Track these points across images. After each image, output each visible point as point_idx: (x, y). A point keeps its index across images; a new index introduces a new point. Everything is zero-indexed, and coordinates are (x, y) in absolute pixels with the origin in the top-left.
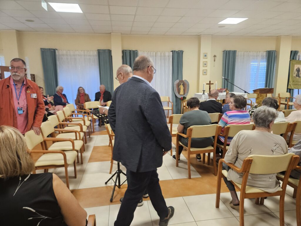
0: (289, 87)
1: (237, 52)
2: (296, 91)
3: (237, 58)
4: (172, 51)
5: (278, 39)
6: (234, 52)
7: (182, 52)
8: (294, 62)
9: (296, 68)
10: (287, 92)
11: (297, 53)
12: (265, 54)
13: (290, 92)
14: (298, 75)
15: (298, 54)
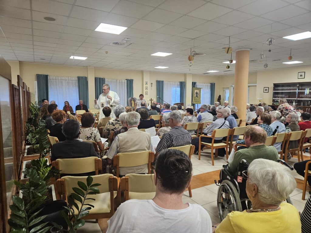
0: (193, 103)
1: (164, 82)
2: (196, 105)
3: (164, 85)
5: (185, 75)
6: (163, 82)
7: (132, 80)
8: (194, 88)
9: (195, 92)
10: (192, 105)
11: (196, 84)
12: (179, 83)
13: (193, 106)
14: (197, 96)
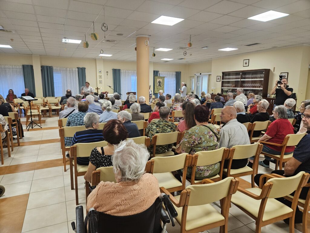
0: (155, 92)
1: (121, 70)
3: (121, 73)
4: (77, 68)
7: (85, 68)
9: (158, 81)
15: (159, 73)
